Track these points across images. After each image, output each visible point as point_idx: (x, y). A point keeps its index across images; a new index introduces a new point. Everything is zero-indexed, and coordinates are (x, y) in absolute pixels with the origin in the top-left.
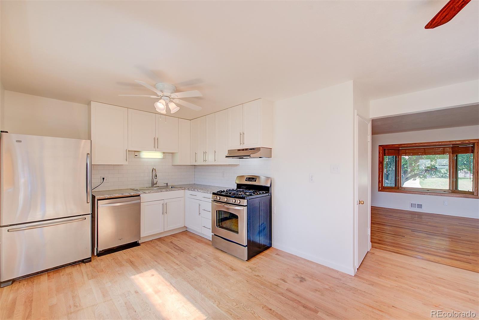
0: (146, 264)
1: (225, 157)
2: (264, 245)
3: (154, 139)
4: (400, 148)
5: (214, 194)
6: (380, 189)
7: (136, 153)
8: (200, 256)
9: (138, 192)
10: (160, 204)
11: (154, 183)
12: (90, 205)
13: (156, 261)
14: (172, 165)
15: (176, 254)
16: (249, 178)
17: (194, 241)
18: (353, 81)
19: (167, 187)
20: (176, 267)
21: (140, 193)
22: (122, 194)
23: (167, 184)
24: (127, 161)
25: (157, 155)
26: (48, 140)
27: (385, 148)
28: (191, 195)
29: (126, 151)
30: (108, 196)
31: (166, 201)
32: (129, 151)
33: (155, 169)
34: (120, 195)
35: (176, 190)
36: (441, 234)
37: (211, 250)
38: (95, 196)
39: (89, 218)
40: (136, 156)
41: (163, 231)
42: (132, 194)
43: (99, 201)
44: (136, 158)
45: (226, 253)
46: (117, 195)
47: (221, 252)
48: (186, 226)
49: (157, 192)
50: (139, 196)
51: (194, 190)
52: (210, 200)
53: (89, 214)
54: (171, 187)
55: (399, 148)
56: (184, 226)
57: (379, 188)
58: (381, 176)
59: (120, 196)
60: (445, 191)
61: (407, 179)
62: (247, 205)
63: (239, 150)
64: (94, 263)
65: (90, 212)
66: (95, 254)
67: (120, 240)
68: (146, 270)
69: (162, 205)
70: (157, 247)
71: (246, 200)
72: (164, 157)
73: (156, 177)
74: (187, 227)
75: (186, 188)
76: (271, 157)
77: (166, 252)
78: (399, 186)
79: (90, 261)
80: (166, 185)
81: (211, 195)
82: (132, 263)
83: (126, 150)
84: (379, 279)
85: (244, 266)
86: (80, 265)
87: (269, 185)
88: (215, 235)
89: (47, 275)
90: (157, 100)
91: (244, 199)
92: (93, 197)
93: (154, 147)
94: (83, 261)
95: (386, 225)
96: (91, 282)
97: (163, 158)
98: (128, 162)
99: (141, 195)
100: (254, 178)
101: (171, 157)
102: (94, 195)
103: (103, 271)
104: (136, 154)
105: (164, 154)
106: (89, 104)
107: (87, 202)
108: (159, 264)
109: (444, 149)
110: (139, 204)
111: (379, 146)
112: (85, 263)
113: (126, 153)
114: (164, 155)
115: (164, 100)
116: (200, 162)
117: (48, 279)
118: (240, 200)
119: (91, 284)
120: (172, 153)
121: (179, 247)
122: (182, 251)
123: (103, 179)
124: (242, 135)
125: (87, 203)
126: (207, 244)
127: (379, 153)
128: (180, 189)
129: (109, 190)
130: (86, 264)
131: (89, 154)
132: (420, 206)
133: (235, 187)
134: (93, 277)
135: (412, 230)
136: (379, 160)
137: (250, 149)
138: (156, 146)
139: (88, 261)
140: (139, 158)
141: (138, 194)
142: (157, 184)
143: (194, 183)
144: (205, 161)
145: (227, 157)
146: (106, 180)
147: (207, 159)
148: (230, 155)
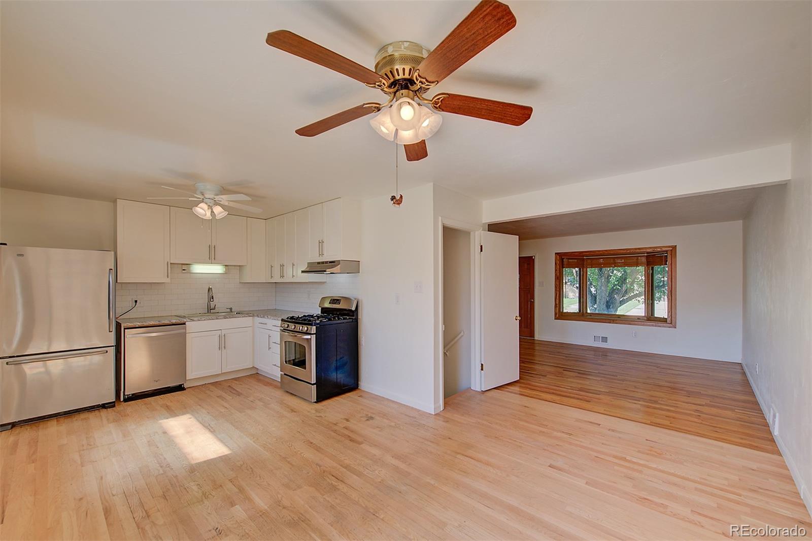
0: (185, 408)
1: (301, 272)
2: (344, 385)
3: (209, 247)
4: (585, 258)
5: (282, 320)
6: (558, 316)
7: (185, 267)
8: (260, 400)
9: (183, 319)
10: (215, 335)
11: (210, 308)
12: (113, 335)
13: (200, 405)
14: (240, 283)
15: (229, 398)
16: (334, 300)
17: (260, 385)
18: (432, 184)
19: (230, 313)
20: (223, 410)
21: (185, 321)
22: (159, 321)
23: (231, 309)
24: (168, 277)
25: (218, 269)
26: (57, 254)
27: (563, 257)
28: (261, 323)
29: (168, 264)
30: (138, 323)
31: (224, 332)
32: (171, 264)
33: (211, 288)
34: (157, 323)
35: (240, 317)
36: (599, 373)
37: (278, 394)
38: (121, 324)
39: (112, 351)
40: (184, 270)
41: (220, 373)
42: (174, 321)
43: (126, 330)
44: (183, 273)
45: (296, 395)
46: (152, 323)
47: (289, 395)
48: (255, 366)
49: (210, 319)
50: (184, 324)
51: (264, 317)
52: (278, 329)
53: (113, 346)
54: (235, 313)
55: (584, 256)
56: (254, 367)
57: (556, 314)
58: (558, 298)
60: (639, 318)
61: (622, 303)
62: (315, 332)
63: (319, 263)
64: (118, 408)
65: (113, 343)
66: (122, 399)
67: (157, 381)
68: (183, 415)
69: (218, 338)
70: (207, 392)
71: (315, 327)
74: (257, 369)
75: (255, 315)
76: (359, 273)
77: (218, 397)
78: (585, 312)
79: (114, 406)
80: (229, 310)
81: (279, 323)
82: (168, 408)
83: (168, 262)
84: (463, 417)
85: (310, 409)
86: (99, 411)
87: (353, 309)
88: (285, 374)
89: (56, 420)
90: (196, 204)
91: (312, 326)
92: (118, 326)
93: (209, 258)
94: (104, 406)
95: (538, 364)
96: (111, 425)
97: (226, 273)
98: (171, 278)
99: (187, 323)
100: (338, 300)
101: (238, 271)
102: (118, 323)
103: (128, 415)
105: (226, 267)
106: (115, 201)
107: (109, 330)
108: (203, 407)
109: (637, 259)
110: (184, 336)
111: (556, 253)
112: (106, 408)
113: (168, 266)
114: (226, 270)
115: (206, 204)
116: (277, 279)
117: (57, 424)
118: (307, 327)
119: (111, 427)
120: (239, 266)
121: (237, 391)
122: (239, 395)
123: (136, 301)
124: (321, 243)
125: (110, 332)
126: (276, 387)
127: (556, 264)
128: (246, 316)
129: (144, 318)
130: (108, 409)
131: (112, 269)
132: (605, 339)
133: (319, 312)
134: (115, 421)
135: (565, 369)
136: (555, 275)
137: (329, 262)
138: (212, 258)
139: (110, 405)
140: (188, 273)
141: (182, 322)
142: (216, 309)
143: (275, 308)
144: (282, 276)
145: (303, 272)
146: (140, 303)
147: (285, 275)
148: (307, 270)
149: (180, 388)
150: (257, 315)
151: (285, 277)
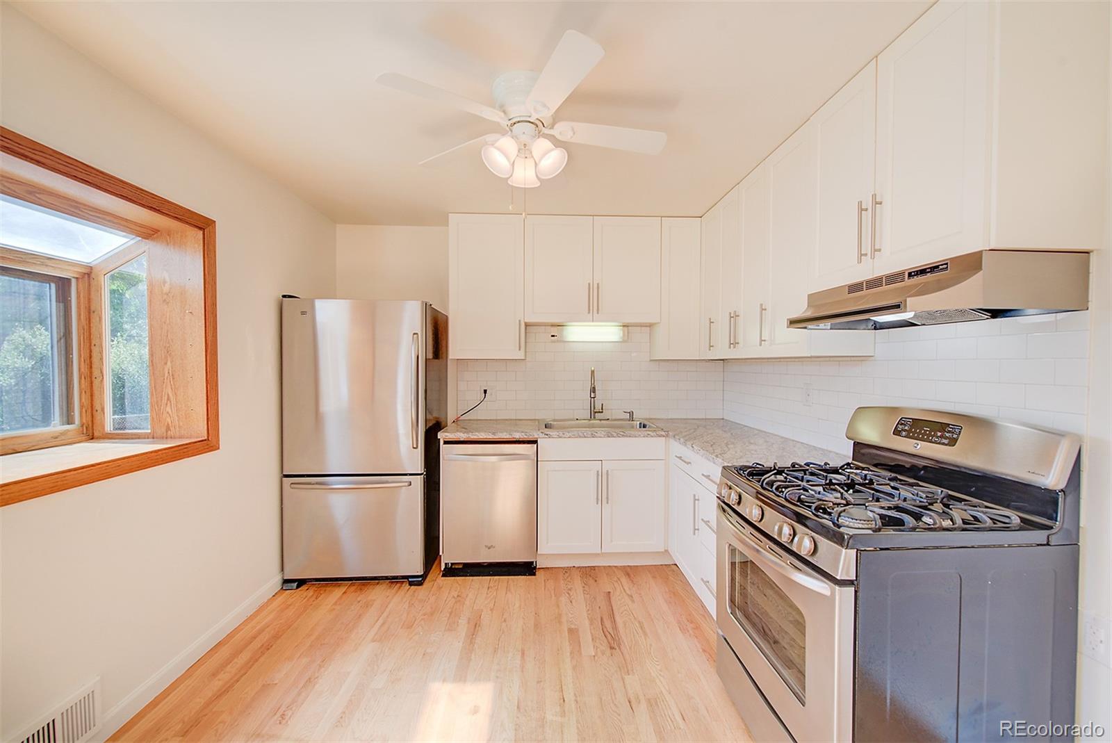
1: (785, 323)
3: (589, 288)
7: (552, 328)
9: (533, 433)
10: (590, 471)
11: (594, 408)
12: (419, 453)
13: (522, 654)
14: (651, 360)
15: (588, 649)
19: (629, 423)
21: (541, 435)
23: (631, 414)
24: (520, 350)
25: (608, 333)
28: (682, 460)
29: (520, 325)
31: (606, 466)
32: (526, 324)
39: (419, 483)
40: (553, 336)
41: (599, 551)
42: (517, 436)
43: (444, 446)
44: (554, 342)
48: (670, 552)
49: (580, 437)
50: (535, 442)
51: (685, 445)
54: (638, 423)
56: (667, 552)
59: (488, 437)
63: (855, 288)
64: (430, 586)
65: (421, 470)
66: (443, 567)
67: (489, 549)
69: (595, 476)
72: (626, 338)
73: (594, 392)
75: (672, 434)
76: (1086, 309)
77: (569, 631)
79: (422, 583)
81: (717, 473)
83: (520, 322)
87: (1055, 482)
88: (725, 638)
97: (624, 341)
98: (524, 351)
99: (543, 441)
100: (943, 427)
101: (647, 335)
104: (554, 331)
105: (626, 328)
107: (413, 444)
112: (411, 584)
114: (624, 332)
116: (721, 351)
120: (649, 325)
121: (615, 627)
122: (612, 648)
123: (485, 391)
124: (868, 211)
125: (414, 447)
129: (497, 420)
131: (417, 334)
137: (910, 275)
138: (594, 308)
139: (416, 581)
140: (558, 341)
141: (531, 438)
142: (604, 411)
143: (721, 417)
144: (733, 344)
145: (793, 322)
146: (491, 394)
147: (740, 339)
148: (809, 314)
149: (527, 569)
150: (674, 437)
151: (741, 345)
